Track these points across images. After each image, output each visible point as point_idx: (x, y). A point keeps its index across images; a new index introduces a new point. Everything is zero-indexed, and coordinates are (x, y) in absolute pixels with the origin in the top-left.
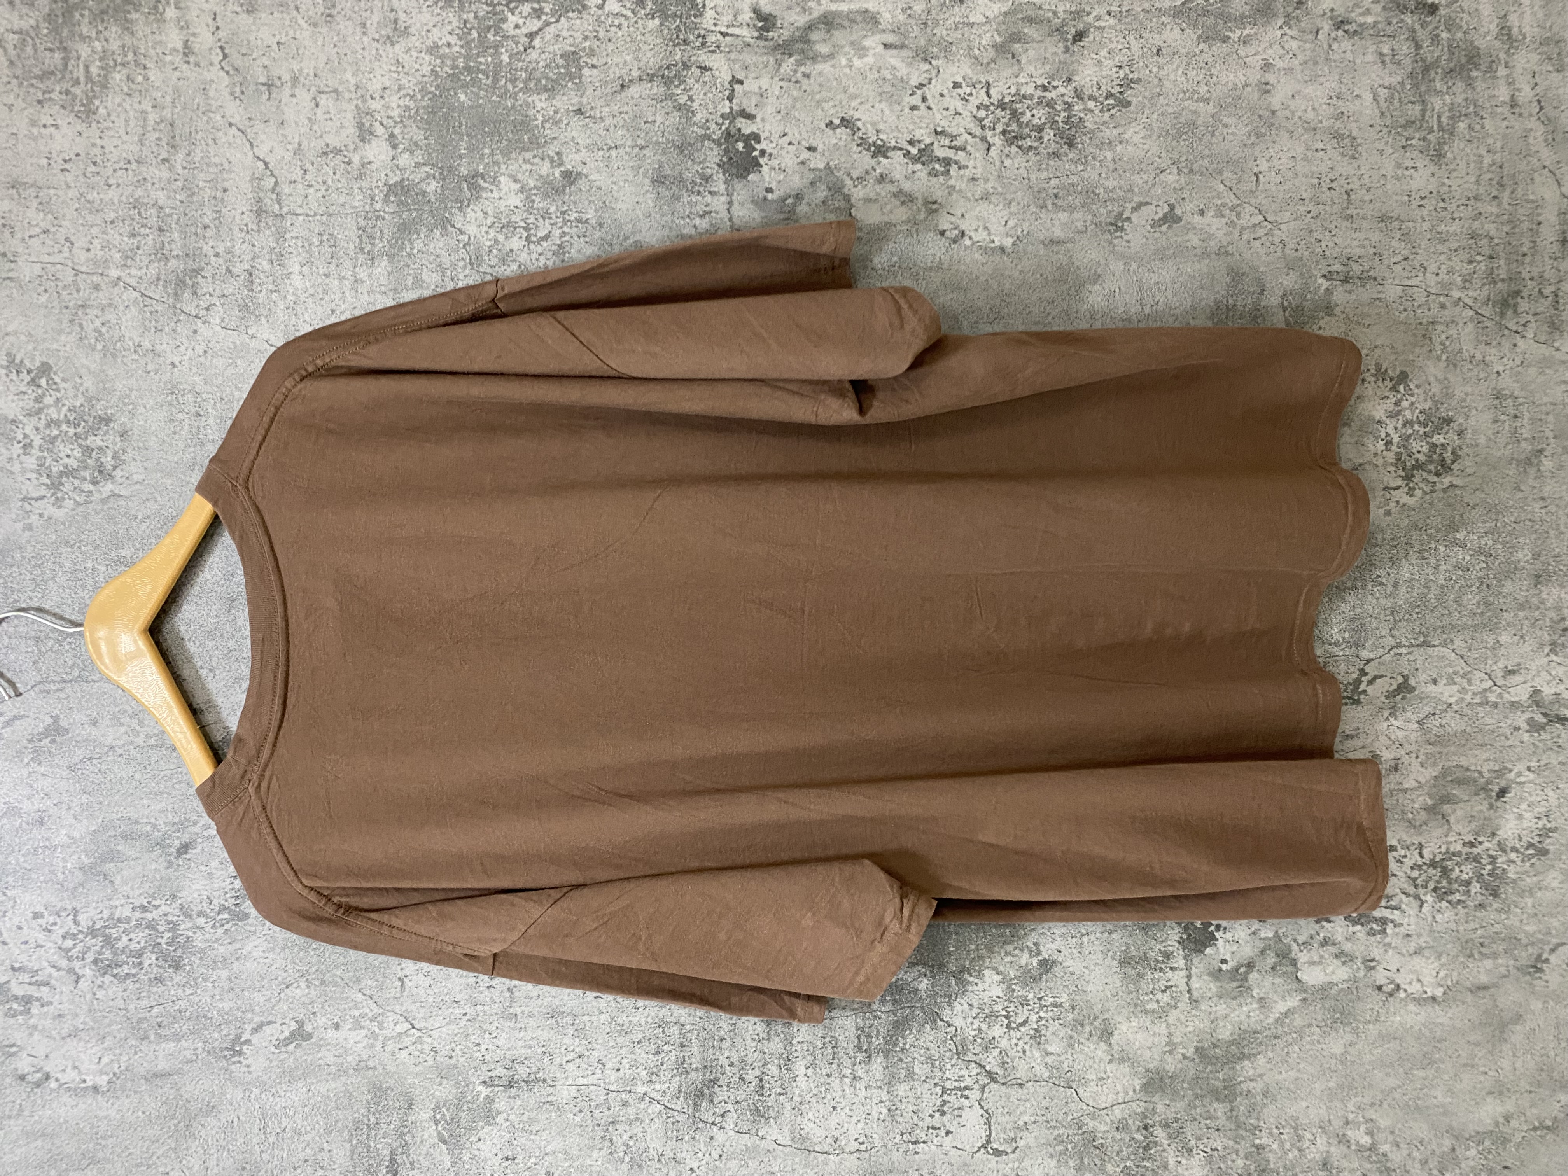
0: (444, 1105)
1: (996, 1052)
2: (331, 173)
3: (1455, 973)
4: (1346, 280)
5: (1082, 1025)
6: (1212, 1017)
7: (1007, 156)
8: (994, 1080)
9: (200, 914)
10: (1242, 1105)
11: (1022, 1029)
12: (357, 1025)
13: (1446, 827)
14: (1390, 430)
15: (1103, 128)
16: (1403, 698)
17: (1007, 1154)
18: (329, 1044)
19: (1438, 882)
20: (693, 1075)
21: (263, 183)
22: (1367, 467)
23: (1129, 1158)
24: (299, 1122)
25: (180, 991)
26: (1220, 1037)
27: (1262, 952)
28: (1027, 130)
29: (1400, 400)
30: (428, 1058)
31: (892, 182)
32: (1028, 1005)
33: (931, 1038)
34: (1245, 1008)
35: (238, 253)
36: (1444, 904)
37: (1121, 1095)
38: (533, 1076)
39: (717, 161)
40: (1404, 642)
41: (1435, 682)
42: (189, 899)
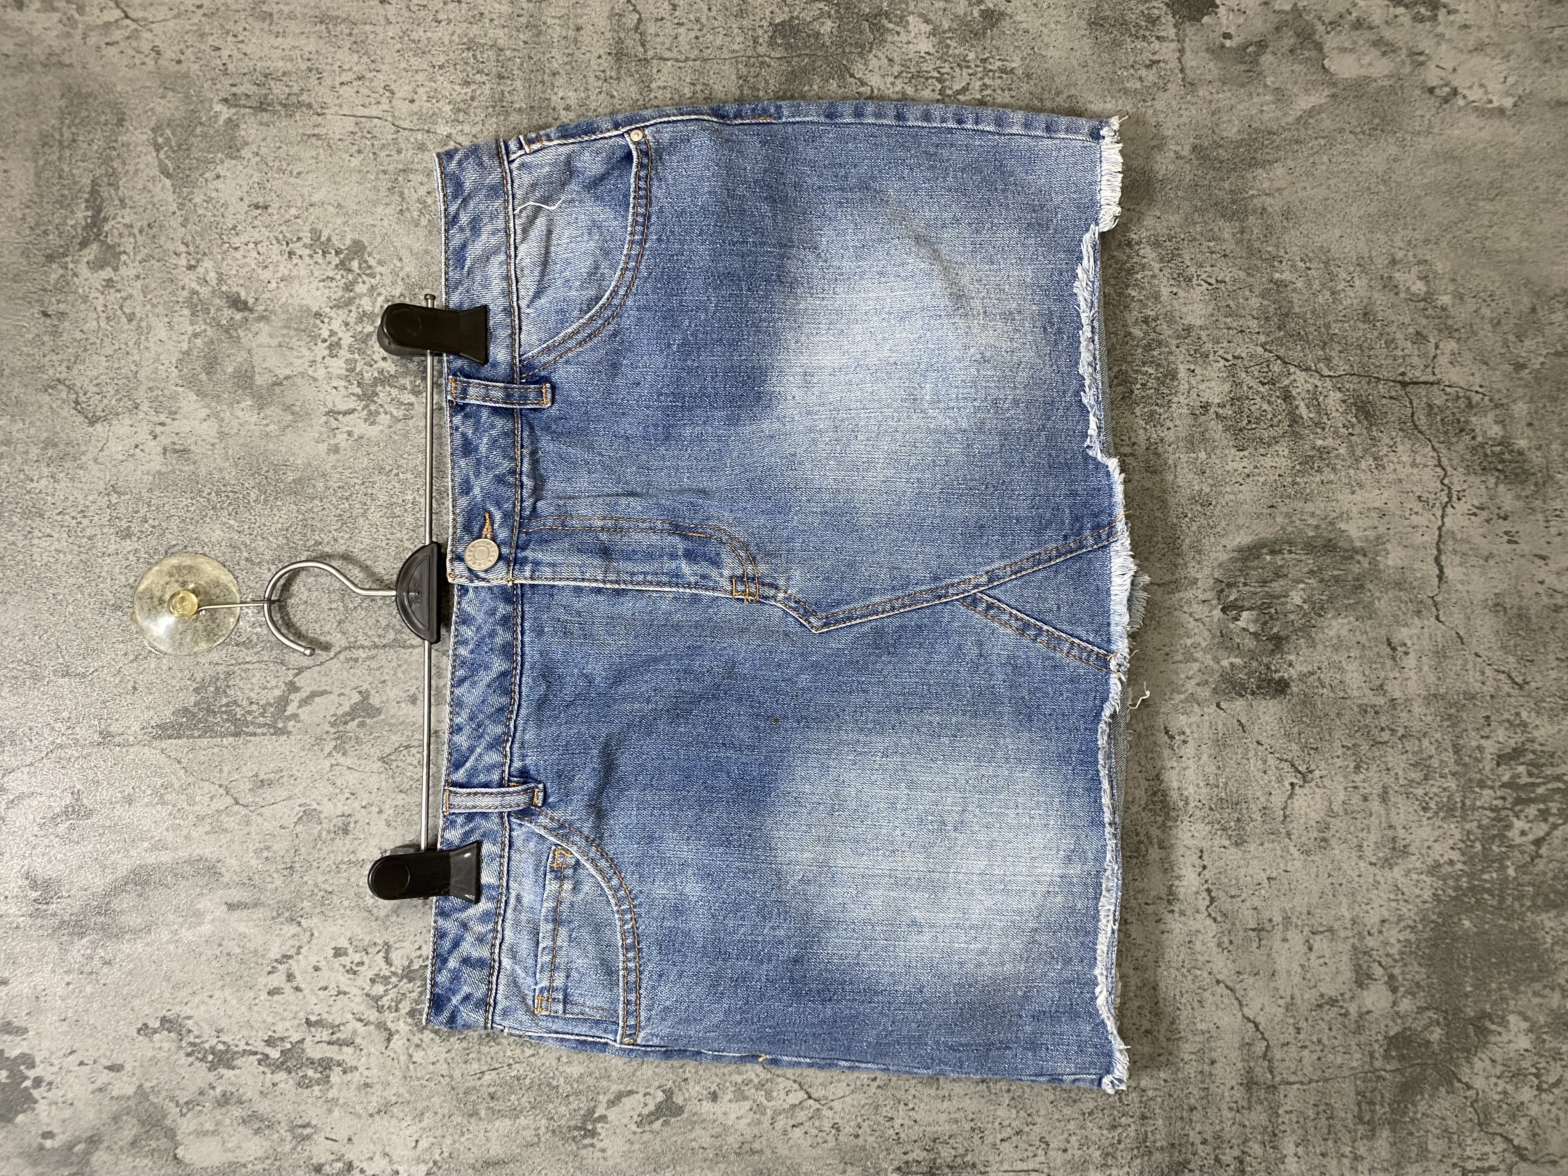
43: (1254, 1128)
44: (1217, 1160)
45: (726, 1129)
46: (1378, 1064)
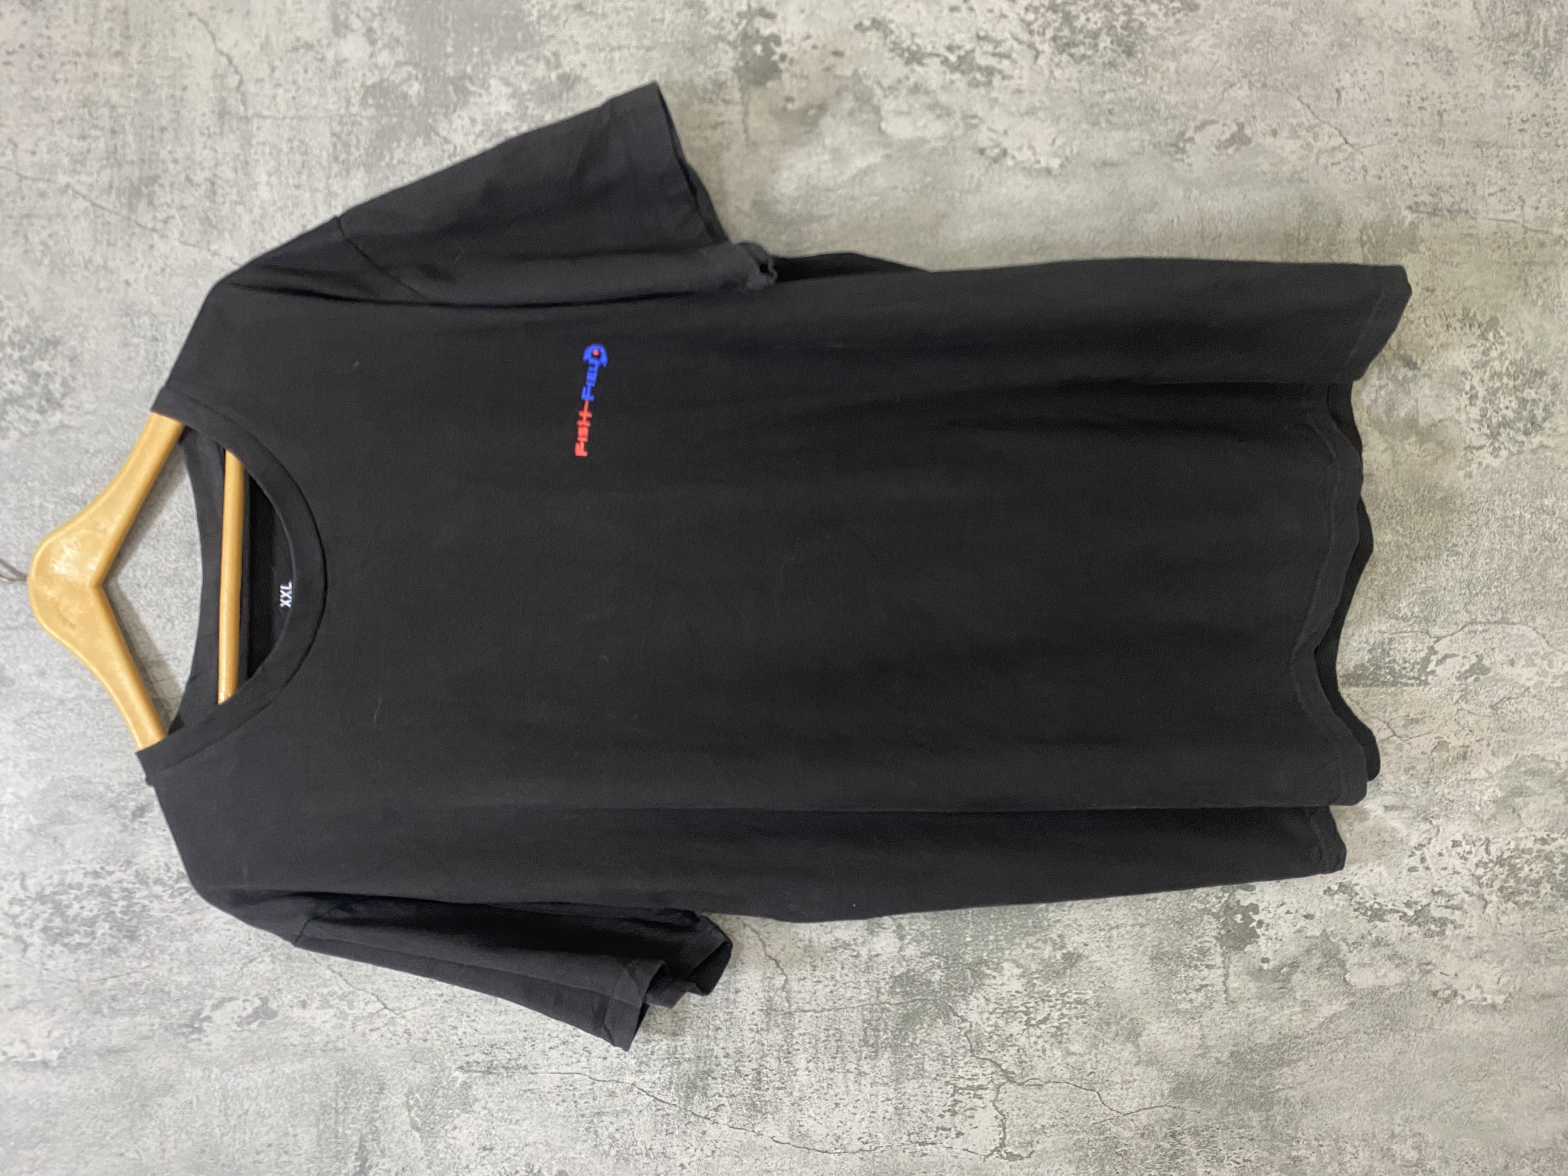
0: (418, 1091)
1: (1013, 1051)
2: (302, 71)
3: (1519, 980)
4: (1434, 212)
5: (1108, 1024)
6: (1250, 1019)
7: (1058, 65)
8: (1011, 1081)
9: (158, 881)
10: (1279, 1114)
11: (1043, 1027)
12: (325, 1004)
13: (1517, 821)
14: (1476, 382)
15: (1167, 35)
16: (1476, 680)
17: (1022, 1158)
18: (295, 1023)
19: (1505, 881)
20: (685, 1065)
21: (226, 81)
22: (1448, 423)
23: (1153, 1167)
24: (263, 1104)
25: (135, 964)
26: (1258, 1041)
27: (1308, 952)
28: (1080, 37)
29: (1490, 348)
30: (401, 1041)
31: (927, 92)
32: (1050, 1001)
33: (943, 1034)
34: (1287, 1012)
35: (199, 159)
36: (1510, 905)
37: (1148, 1099)
38: (513, 1063)
39: (732, 64)
40: (1480, 618)
41: (1512, 663)
42: (146, 866)
43: (771, 1046)
44: (737, 1070)
45: (313, 1030)
46: (883, 998)
